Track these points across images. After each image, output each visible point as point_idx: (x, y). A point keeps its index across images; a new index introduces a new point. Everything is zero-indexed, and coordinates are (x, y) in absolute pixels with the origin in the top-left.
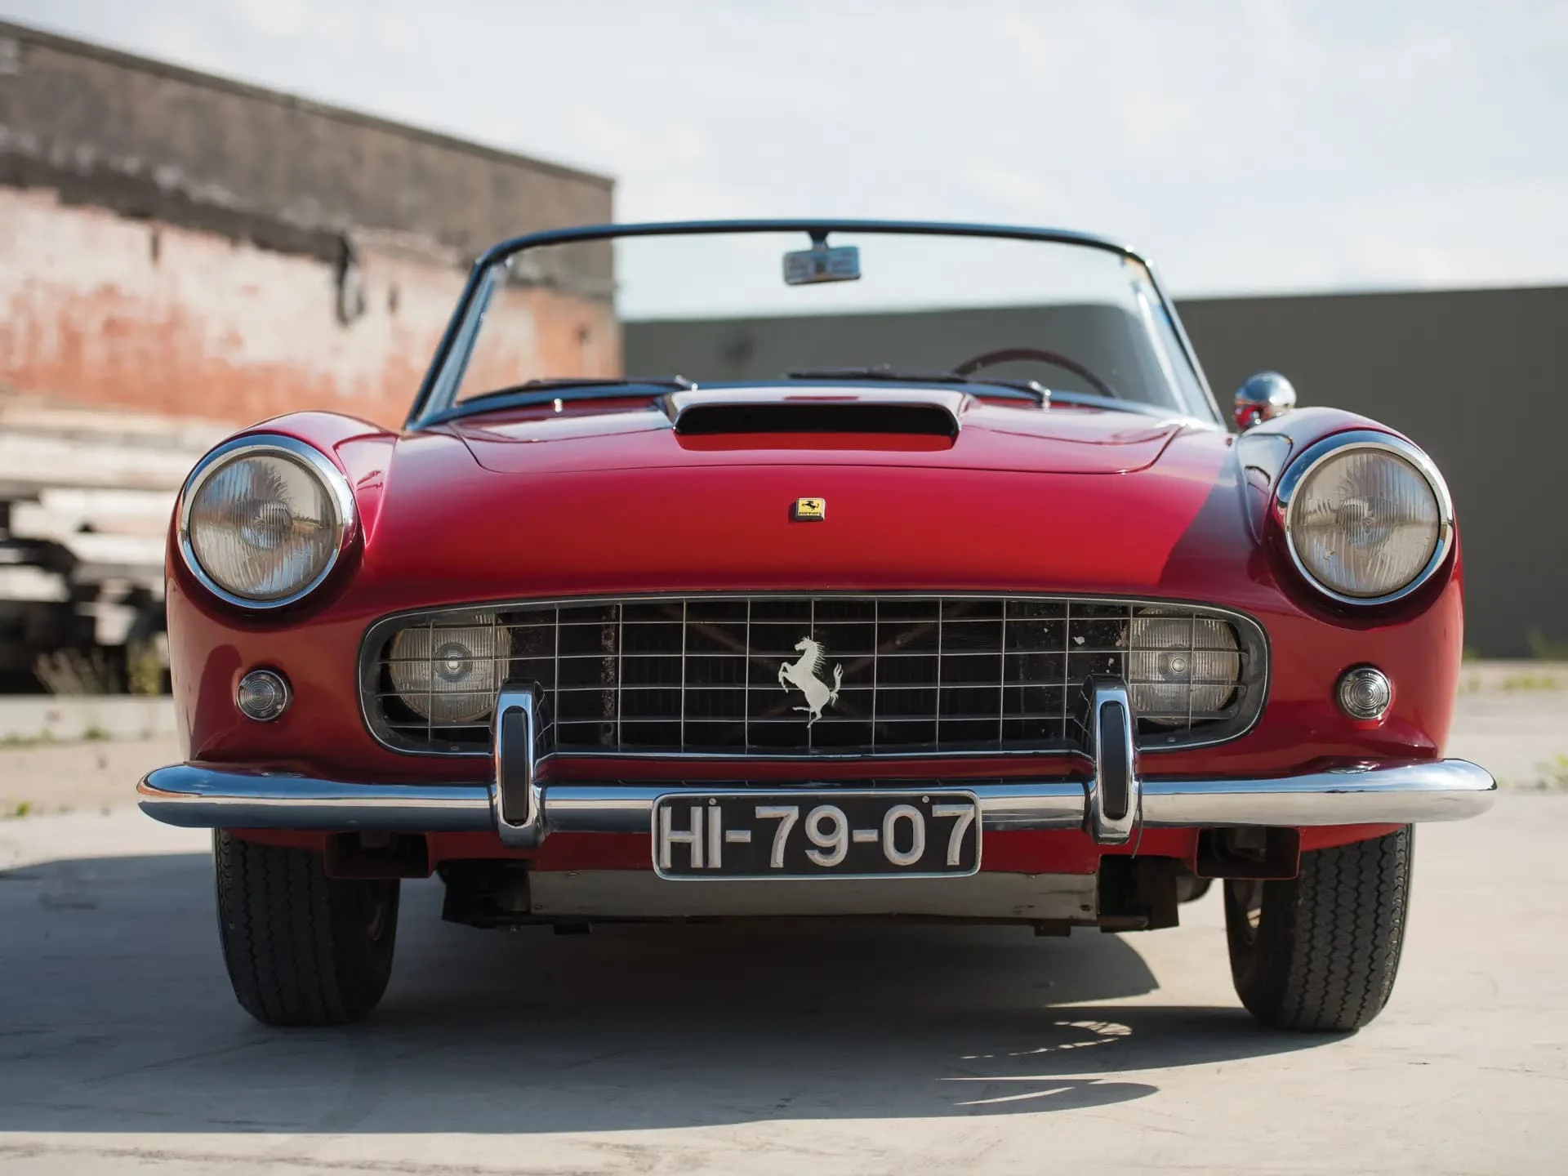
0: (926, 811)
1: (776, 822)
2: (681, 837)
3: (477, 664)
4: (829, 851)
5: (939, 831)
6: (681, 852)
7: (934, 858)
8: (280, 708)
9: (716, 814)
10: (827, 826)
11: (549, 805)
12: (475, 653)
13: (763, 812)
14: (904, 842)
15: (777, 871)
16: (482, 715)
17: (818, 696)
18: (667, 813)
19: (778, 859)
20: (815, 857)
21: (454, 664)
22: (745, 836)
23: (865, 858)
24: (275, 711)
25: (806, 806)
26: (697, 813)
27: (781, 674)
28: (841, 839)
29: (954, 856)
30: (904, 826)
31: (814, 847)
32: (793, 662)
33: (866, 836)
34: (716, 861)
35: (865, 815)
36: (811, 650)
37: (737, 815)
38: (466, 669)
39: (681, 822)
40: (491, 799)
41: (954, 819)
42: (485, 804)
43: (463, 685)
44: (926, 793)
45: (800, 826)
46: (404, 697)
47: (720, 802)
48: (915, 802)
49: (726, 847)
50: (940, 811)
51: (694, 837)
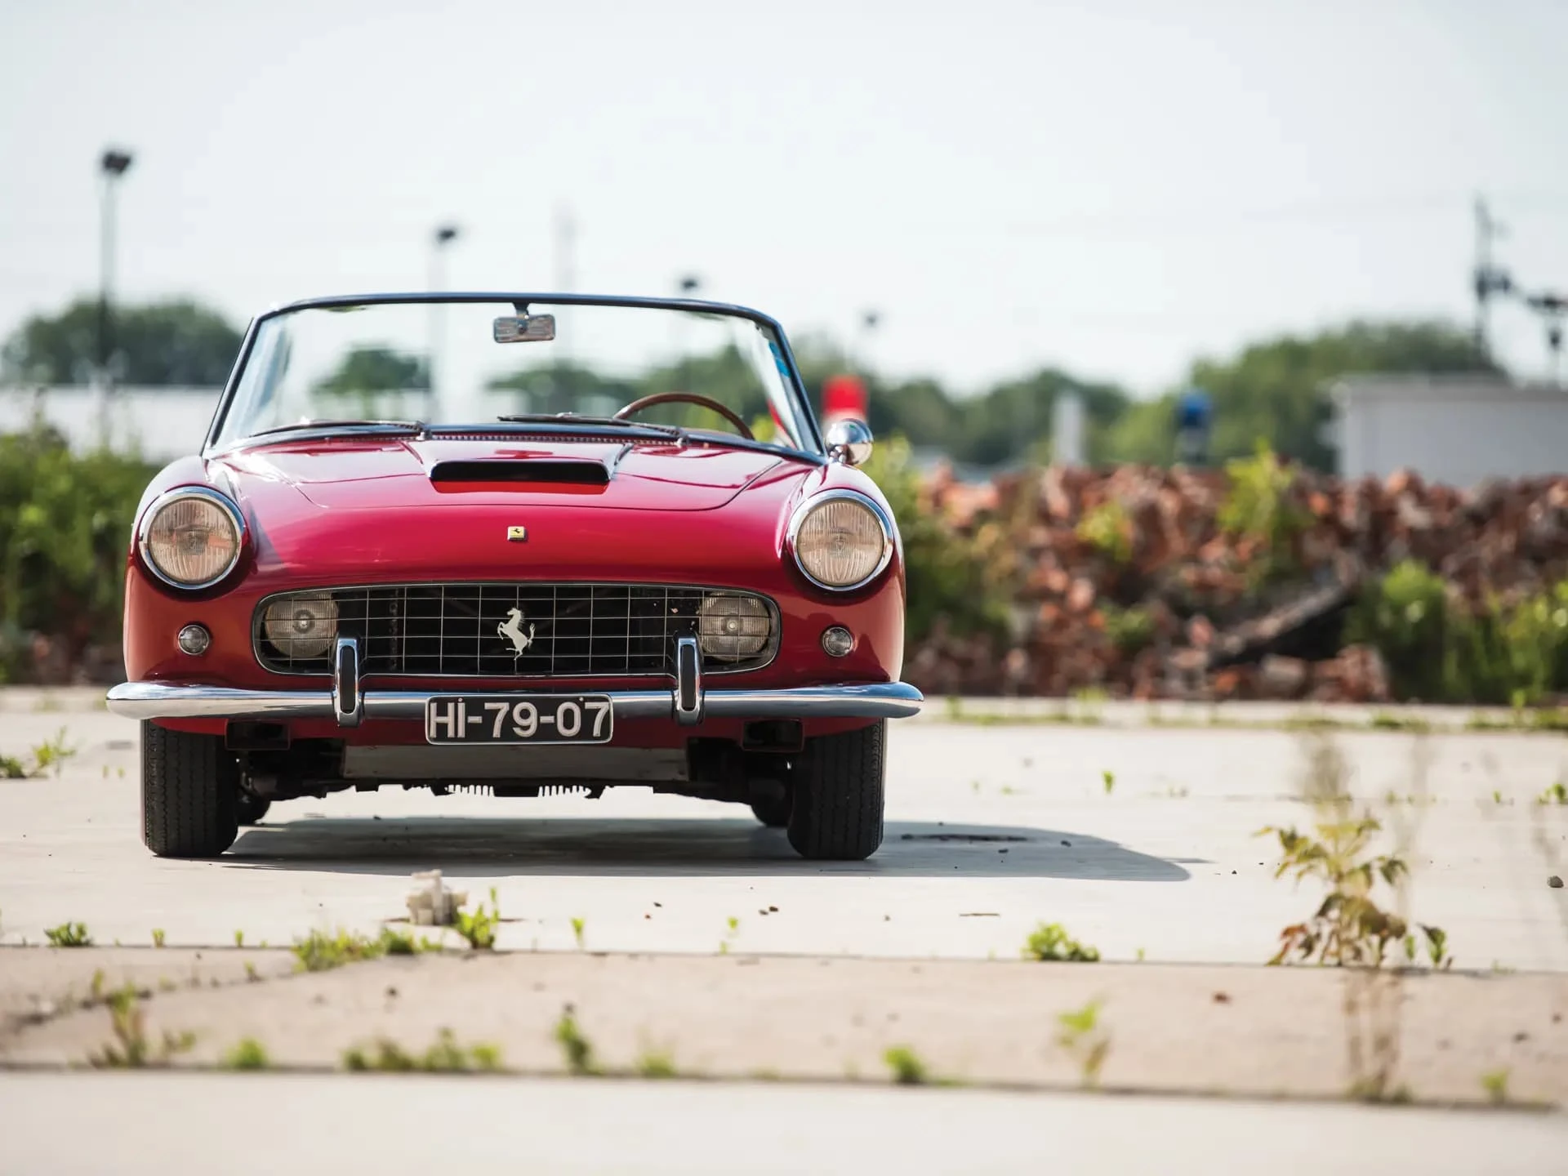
0: (581, 705)
1: (496, 712)
2: (442, 719)
3: (317, 623)
4: (526, 728)
5: (589, 716)
6: (442, 728)
7: (587, 730)
8: (204, 647)
9: (461, 707)
10: (525, 714)
11: (366, 702)
12: (317, 617)
13: (488, 706)
14: (568, 724)
15: (496, 740)
16: (320, 652)
17: (521, 642)
18: (434, 706)
19: (497, 733)
20: (517, 730)
21: (304, 622)
22: (477, 719)
23: (546, 732)
24: (202, 648)
25: (513, 703)
26: (451, 706)
28: (532, 721)
29: (597, 731)
30: (569, 714)
31: (517, 725)
32: (508, 622)
33: (547, 719)
34: (461, 733)
35: (547, 707)
36: (516, 615)
37: (473, 707)
38: (311, 625)
39: (442, 712)
40: (333, 699)
41: (597, 711)
42: (329, 702)
43: (309, 634)
44: (581, 696)
45: (509, 714)
46: (274, 642)
47: (465, 700)
48: (575, 700)
49: (468, 726)
50: (588, 705)
51: (449, 720)
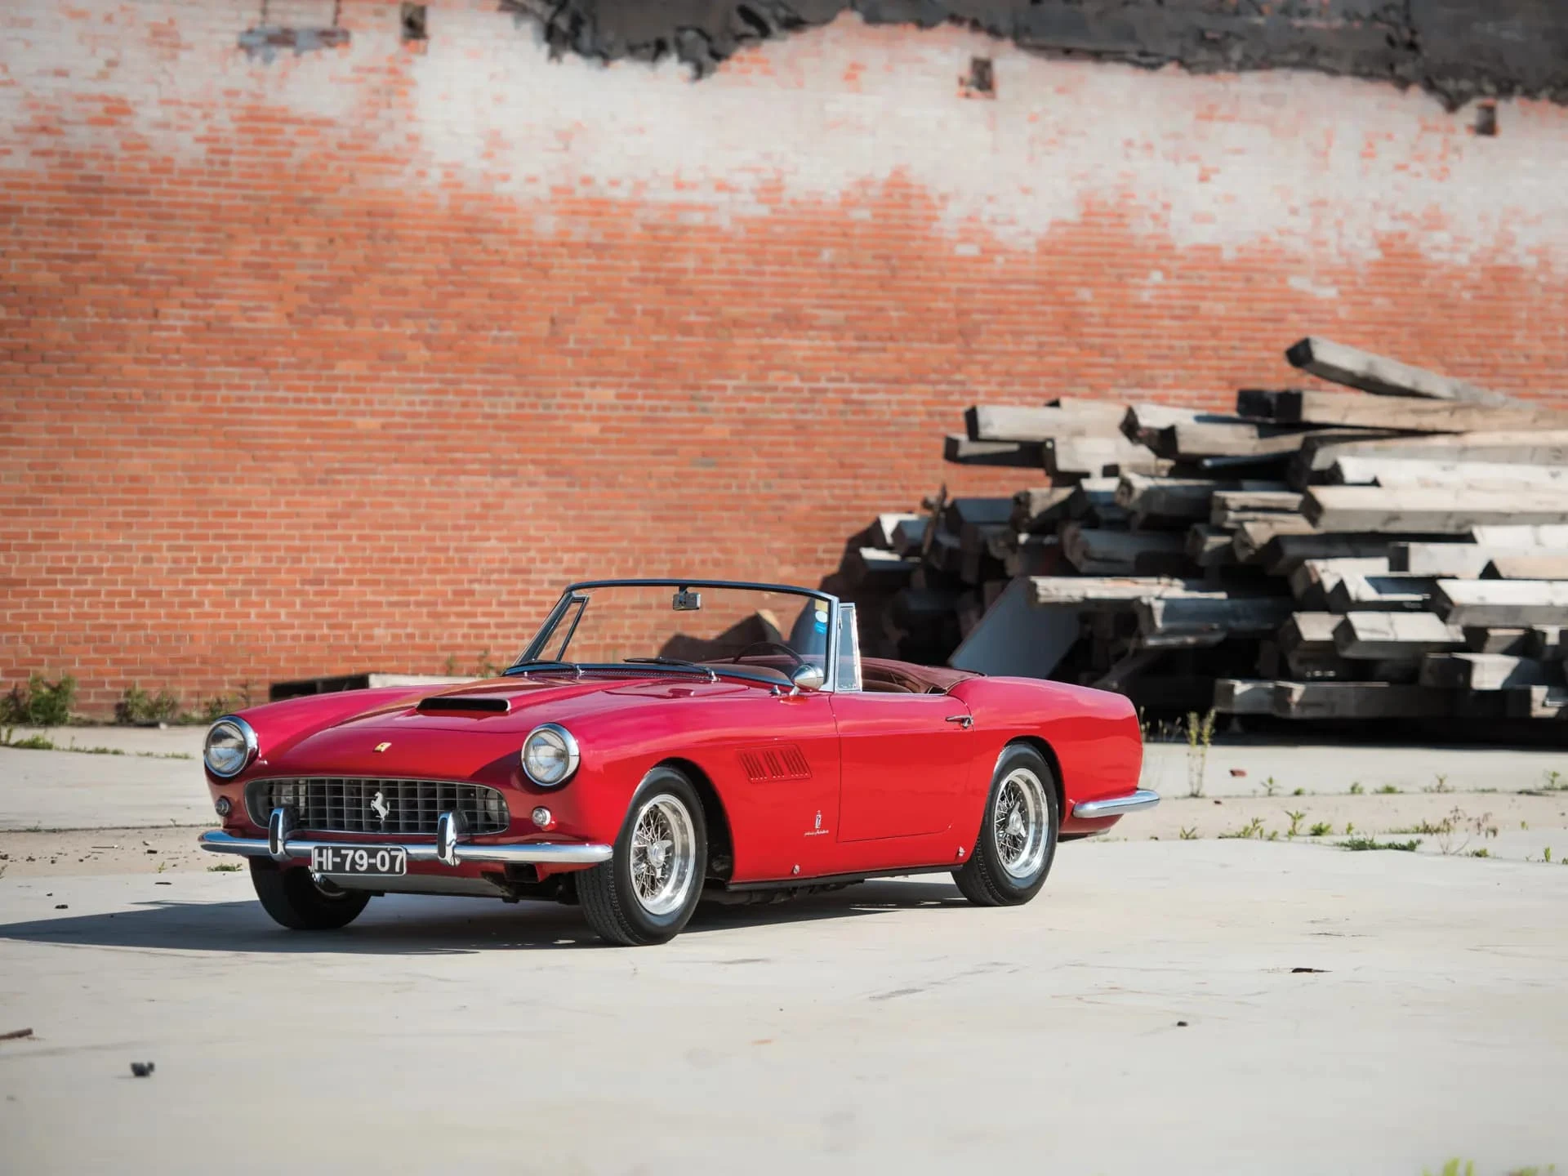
0: (389, 852)
1: (347, 855)
2: (320, 859)
4: (362, 866)
5: (393, 859)
6: (320, 864)
7: (392, 869)
9: (330, 852)
10: (361, 857)
11: (287, 847)
13: (343, 852)
14: (383, 864)
15: (347, 872)
17: (383, 813)
18: (317, 851)
19: (347, 868)
20: (357, 867)
22: (338, 860)
23: (372, 868)
25: (356, 850)
26: (325, 851)
27: (372, 805)
28: (365, 862)
29: (397, 869)
30: (383, 858)
31: (357, 864)
32: (375, 800)
33: (372, 861)
34: (330, 868)
35: (372, 854)
36: (379, 795)
37: (336, 852)
39: (320, 855)
41: (397, 856)
44: (389, 847)
45: (353, 858)
47: (332, 848)
48: (386, 850)
49: (334, 863)
50: (393, 853)
51: (324, 859)
